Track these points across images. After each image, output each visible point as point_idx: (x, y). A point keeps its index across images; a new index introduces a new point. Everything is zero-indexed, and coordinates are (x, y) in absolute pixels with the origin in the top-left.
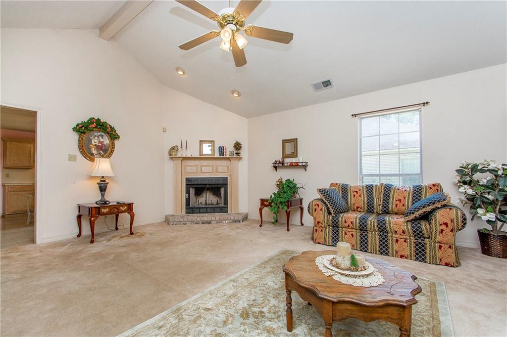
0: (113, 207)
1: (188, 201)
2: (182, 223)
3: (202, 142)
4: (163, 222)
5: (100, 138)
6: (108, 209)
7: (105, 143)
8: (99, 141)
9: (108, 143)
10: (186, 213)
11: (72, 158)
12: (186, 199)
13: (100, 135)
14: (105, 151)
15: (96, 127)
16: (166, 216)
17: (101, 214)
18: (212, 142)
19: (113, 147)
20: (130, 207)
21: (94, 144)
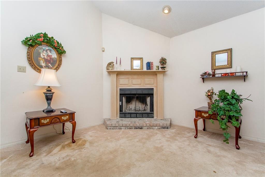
0: (54, 117)
1: (121, 107)
2: (117, 128)
3: (132, 59)
4: (102, 124)
5: (48, 52)
6: (48, 120)
7: (53, 57)
8: (48, 55)
9: (56, 57)
10: (120, 117)
11: (21, 69)
12: (120, 105)
13: (48, 49)
14: (53, 64)
15: (43, 42)
16: (104, 120)
17: (40, 125)
18: (141, 59)
19: (60, 61)
20: (72, 116)
21: (43, 57)
